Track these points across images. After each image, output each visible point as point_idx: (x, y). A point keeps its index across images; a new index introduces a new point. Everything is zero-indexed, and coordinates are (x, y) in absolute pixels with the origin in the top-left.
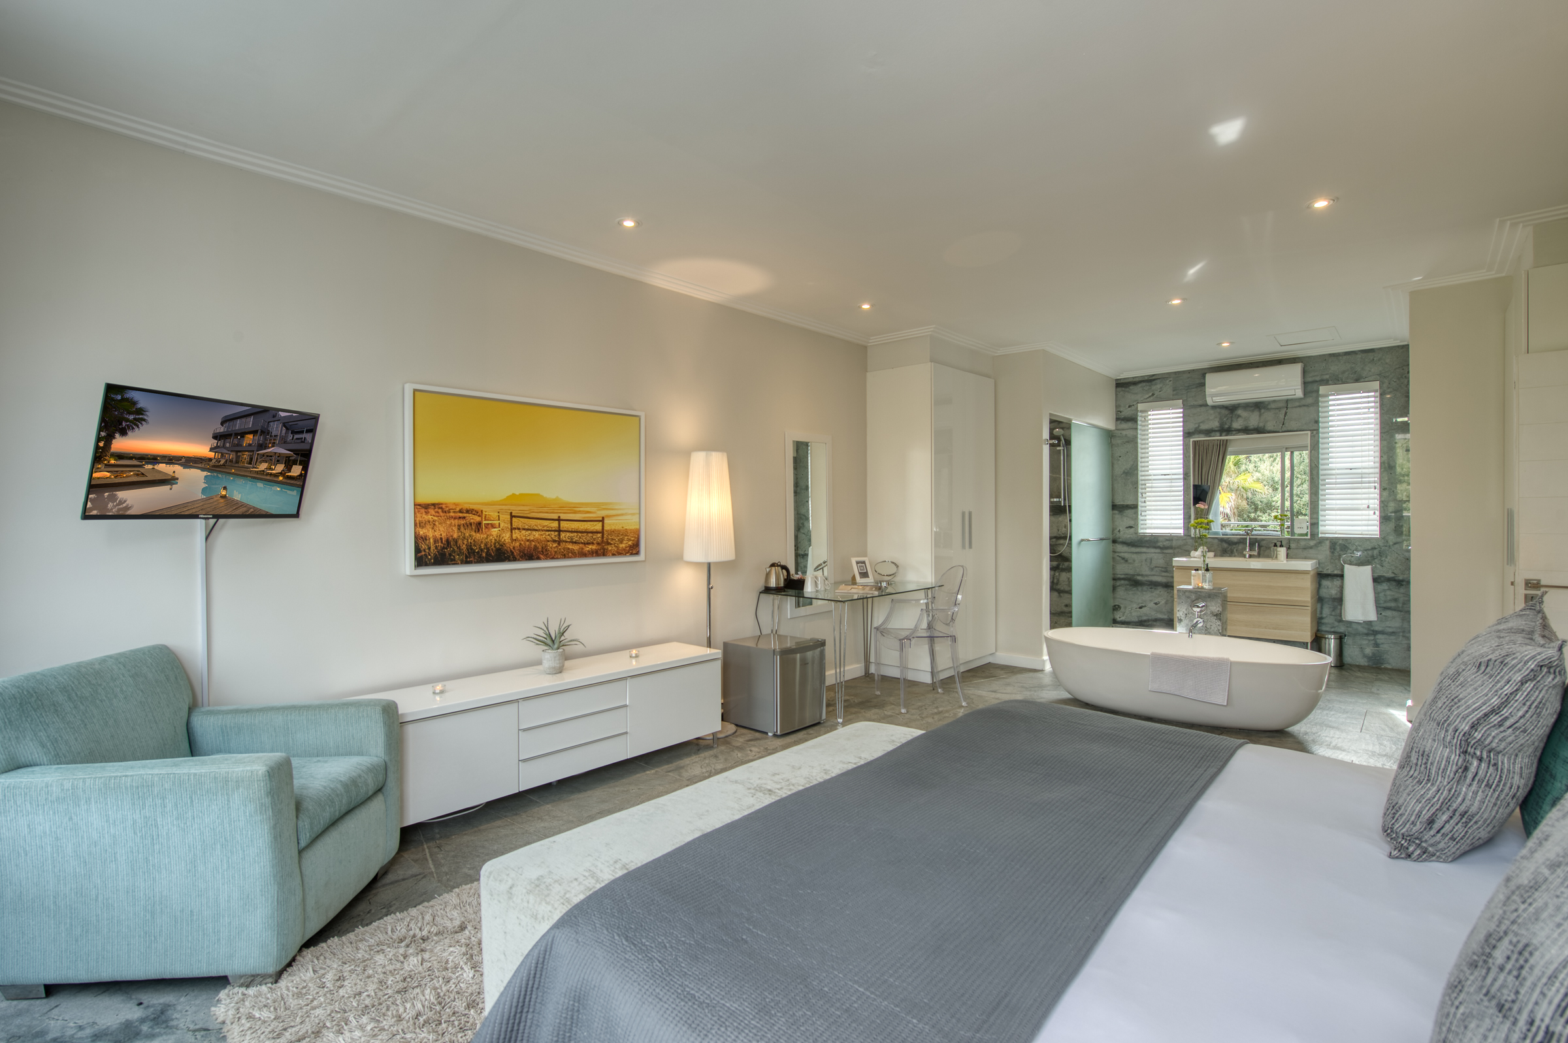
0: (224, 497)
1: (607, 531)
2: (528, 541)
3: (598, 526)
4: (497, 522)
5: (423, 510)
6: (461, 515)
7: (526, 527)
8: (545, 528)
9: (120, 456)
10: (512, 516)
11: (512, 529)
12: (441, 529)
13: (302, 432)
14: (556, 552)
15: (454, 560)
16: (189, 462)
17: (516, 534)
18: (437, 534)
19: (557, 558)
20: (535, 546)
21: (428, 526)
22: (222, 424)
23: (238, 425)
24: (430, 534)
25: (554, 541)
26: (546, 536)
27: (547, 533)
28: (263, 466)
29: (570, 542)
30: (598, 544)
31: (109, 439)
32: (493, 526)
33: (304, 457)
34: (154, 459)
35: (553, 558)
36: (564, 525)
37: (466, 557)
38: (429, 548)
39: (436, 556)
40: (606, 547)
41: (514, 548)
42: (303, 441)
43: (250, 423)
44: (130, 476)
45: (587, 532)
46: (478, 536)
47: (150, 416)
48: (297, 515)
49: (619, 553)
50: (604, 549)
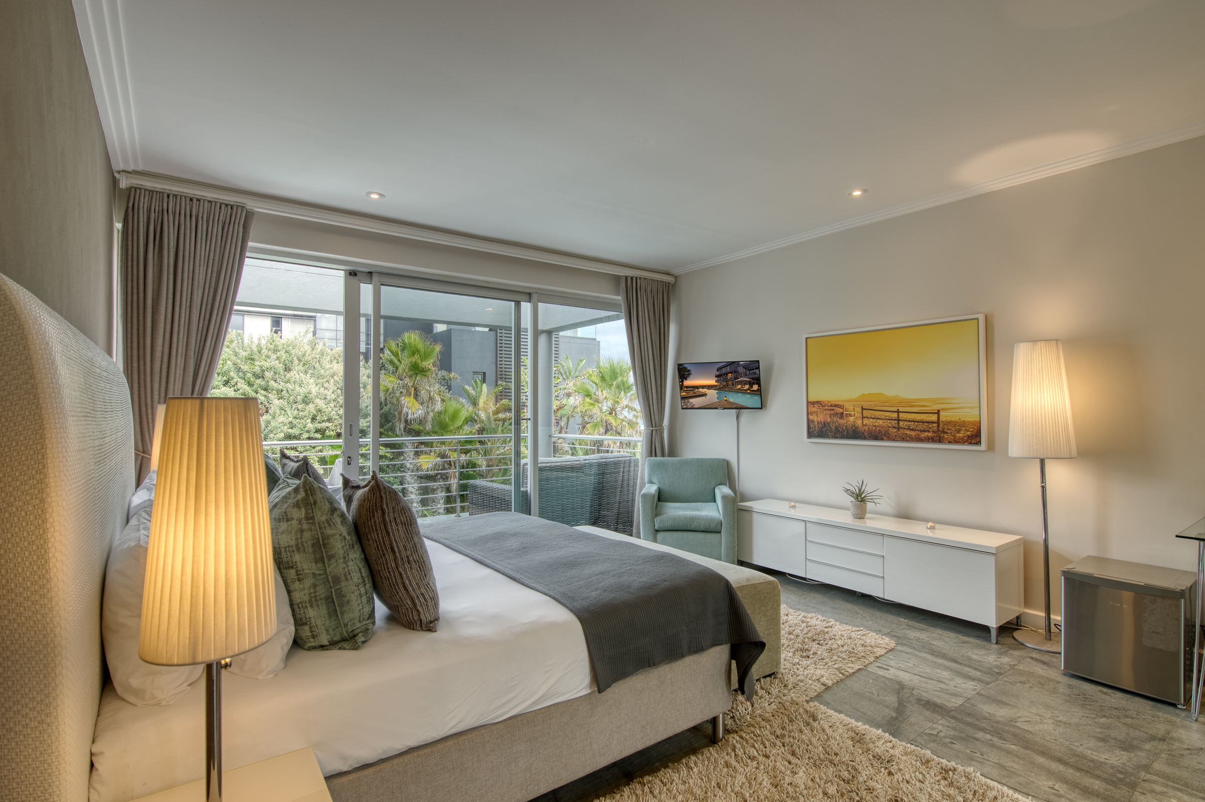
0: (726, 400)
1: (943, 422)
2: (874, 426)
3: (934, 418)
4: (853, 413)
5: (812, 405)
6: (831, 408)
7: (873, 417)
8: (887, 418)
9: (687, 387)
10: (863, 409)
11: (863, 418)
12: (821, 416)
13: (753, 369)
14: (896, 436)
15: (828, 435)
16: (710, 387)
17: (866, 421)
18: (819, 419)
19: (897, 440)
20: (880, 430)
21: (814, 415)
22: (717, 371)
23: (724, 371)
24: (815, 419)
25: (895, 428)
26: (888, 423)
27: (889, 421)
28: (739, 387)
29: (907, 429)
30: (934, 432)
31: (682, 382)
32: (851, 415)
33: (757, 380)
34: (697, 387)
35: (893, 440)
36: (902, 416)
37: (835, 434)
38: (815, 427)
39: (818, 433)
40: (942, 435)
41: (864, 430)
42: (755, 373)
43: (728, 369)
44: (691, 394)
45: (923, 422)
46: (841, 421)
47: (692, 372)
48: (761, 408)
49: (956, 441)
50: (940, 437)
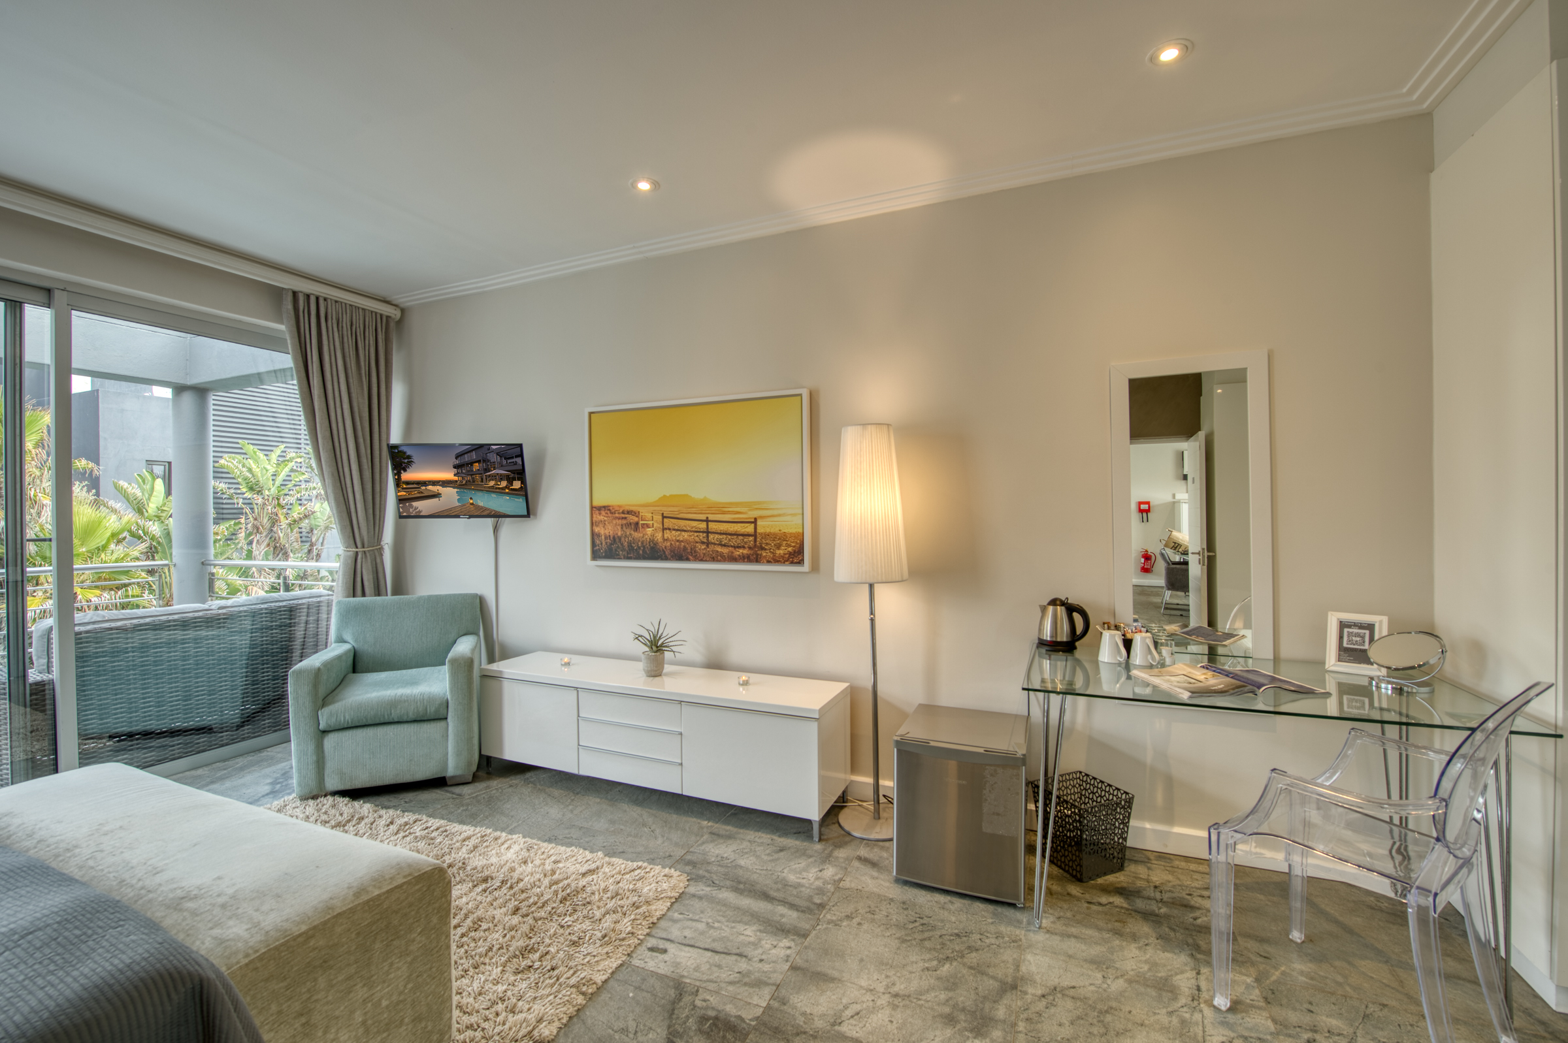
0: (472, 504)
1: (760, 534)
2: (678, 541)
3: (750, 529)
4: (651, 522)
5: (597, 512)
6: (623, 516)
7: (676, 528)
8: (694, 529)
9: (407, 483)
10: (664, 517)
11: (664, 529)
12: (610, 528)
13: (512, 458)
14: (704, 554)
15: (618, 555)
16: (445, 483)
17: (667, 534)
18: (607, 532)
19: (706, 561)
20: (685, 546)
21: (601, 525)
22: (456, 458)
23: (466, 458)
24: (602, 532)
25: (703, 543)
26: (694, 537)
27: (696, 534)
28: (492, 483)
29: (719, 545)
30: (750, 548)
31: (399, 474)
32: (648, 526)
33: (520, 474)
34: (425, 483)
35: (702, 560)
36: (712, 526)
37: (628, 553)
38: (602, 544)
39: (606, 552)
40: (759, 552)
41: (665, 547)
42: (516, 463)
43: (474, 456)
44: (415, 494)
45: (737, 535)
46: (636, 535)
47: (415, 459)
48: (528, 515)
49: (776, 560)
50: (757, 555)
